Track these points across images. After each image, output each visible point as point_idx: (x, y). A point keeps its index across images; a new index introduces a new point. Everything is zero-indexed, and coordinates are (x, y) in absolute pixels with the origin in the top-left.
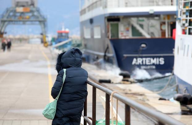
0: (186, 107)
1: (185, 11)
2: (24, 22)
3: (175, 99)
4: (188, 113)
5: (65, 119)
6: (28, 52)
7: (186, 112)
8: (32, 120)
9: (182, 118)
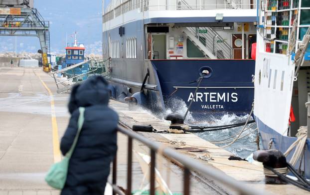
0: (273, 171)
1: (270, 14)
2: (12, 32)
3: (254, 158)
4: (277, 181)
5: (80, 190)
6: (18, 79)
7: (273, 180)
8: (26, 190)
9: (266, 189)
